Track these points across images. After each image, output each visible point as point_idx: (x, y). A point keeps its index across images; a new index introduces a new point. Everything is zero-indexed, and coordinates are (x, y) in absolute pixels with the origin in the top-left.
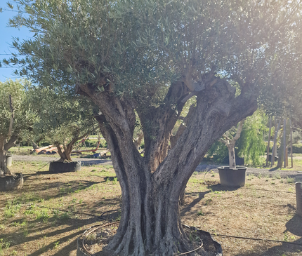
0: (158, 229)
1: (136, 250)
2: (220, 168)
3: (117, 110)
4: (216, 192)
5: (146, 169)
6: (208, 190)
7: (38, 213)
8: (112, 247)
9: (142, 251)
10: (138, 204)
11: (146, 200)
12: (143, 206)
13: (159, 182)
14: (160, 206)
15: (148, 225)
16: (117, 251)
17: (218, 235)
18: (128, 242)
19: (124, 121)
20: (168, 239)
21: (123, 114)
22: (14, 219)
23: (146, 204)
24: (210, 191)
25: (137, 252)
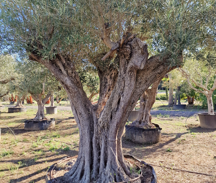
0: (102, 162)
1: (84, 177)
2: (200, 113)
3: (60, 70)
4: (193, 133)
5: (94, 115)
6: (187, 131)
7: (52, 145)
8: (70, 174)
9: (88, 178)
10: (87, 142)
11: (94, 139)
12: (91, 143)
13: (101, 125)
14: (103, 144)
15: (95, 159)
16: (72, 177)
17: (174, 169)
18: (80, 171)
19: (67, 78)
20: (106, 170)
21: (65, 72)
22: (36, 149)
23: (94, 142)
24: (188, 133)
25: (84, 179)
